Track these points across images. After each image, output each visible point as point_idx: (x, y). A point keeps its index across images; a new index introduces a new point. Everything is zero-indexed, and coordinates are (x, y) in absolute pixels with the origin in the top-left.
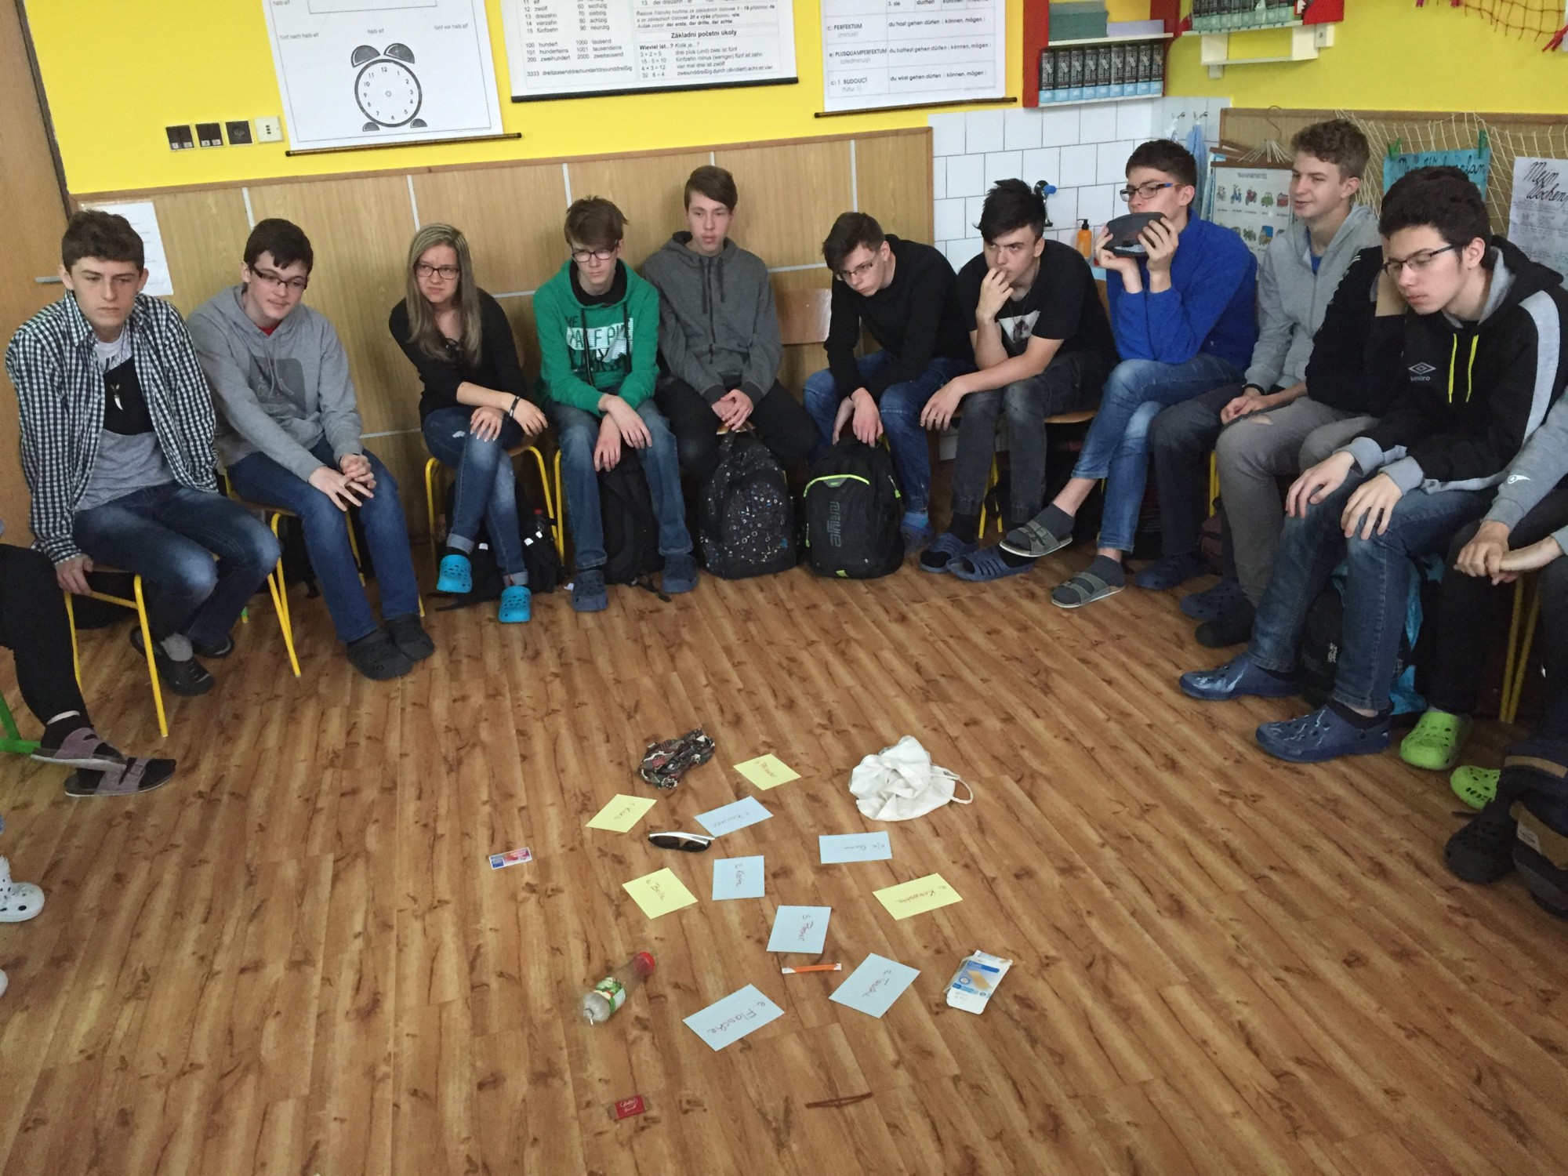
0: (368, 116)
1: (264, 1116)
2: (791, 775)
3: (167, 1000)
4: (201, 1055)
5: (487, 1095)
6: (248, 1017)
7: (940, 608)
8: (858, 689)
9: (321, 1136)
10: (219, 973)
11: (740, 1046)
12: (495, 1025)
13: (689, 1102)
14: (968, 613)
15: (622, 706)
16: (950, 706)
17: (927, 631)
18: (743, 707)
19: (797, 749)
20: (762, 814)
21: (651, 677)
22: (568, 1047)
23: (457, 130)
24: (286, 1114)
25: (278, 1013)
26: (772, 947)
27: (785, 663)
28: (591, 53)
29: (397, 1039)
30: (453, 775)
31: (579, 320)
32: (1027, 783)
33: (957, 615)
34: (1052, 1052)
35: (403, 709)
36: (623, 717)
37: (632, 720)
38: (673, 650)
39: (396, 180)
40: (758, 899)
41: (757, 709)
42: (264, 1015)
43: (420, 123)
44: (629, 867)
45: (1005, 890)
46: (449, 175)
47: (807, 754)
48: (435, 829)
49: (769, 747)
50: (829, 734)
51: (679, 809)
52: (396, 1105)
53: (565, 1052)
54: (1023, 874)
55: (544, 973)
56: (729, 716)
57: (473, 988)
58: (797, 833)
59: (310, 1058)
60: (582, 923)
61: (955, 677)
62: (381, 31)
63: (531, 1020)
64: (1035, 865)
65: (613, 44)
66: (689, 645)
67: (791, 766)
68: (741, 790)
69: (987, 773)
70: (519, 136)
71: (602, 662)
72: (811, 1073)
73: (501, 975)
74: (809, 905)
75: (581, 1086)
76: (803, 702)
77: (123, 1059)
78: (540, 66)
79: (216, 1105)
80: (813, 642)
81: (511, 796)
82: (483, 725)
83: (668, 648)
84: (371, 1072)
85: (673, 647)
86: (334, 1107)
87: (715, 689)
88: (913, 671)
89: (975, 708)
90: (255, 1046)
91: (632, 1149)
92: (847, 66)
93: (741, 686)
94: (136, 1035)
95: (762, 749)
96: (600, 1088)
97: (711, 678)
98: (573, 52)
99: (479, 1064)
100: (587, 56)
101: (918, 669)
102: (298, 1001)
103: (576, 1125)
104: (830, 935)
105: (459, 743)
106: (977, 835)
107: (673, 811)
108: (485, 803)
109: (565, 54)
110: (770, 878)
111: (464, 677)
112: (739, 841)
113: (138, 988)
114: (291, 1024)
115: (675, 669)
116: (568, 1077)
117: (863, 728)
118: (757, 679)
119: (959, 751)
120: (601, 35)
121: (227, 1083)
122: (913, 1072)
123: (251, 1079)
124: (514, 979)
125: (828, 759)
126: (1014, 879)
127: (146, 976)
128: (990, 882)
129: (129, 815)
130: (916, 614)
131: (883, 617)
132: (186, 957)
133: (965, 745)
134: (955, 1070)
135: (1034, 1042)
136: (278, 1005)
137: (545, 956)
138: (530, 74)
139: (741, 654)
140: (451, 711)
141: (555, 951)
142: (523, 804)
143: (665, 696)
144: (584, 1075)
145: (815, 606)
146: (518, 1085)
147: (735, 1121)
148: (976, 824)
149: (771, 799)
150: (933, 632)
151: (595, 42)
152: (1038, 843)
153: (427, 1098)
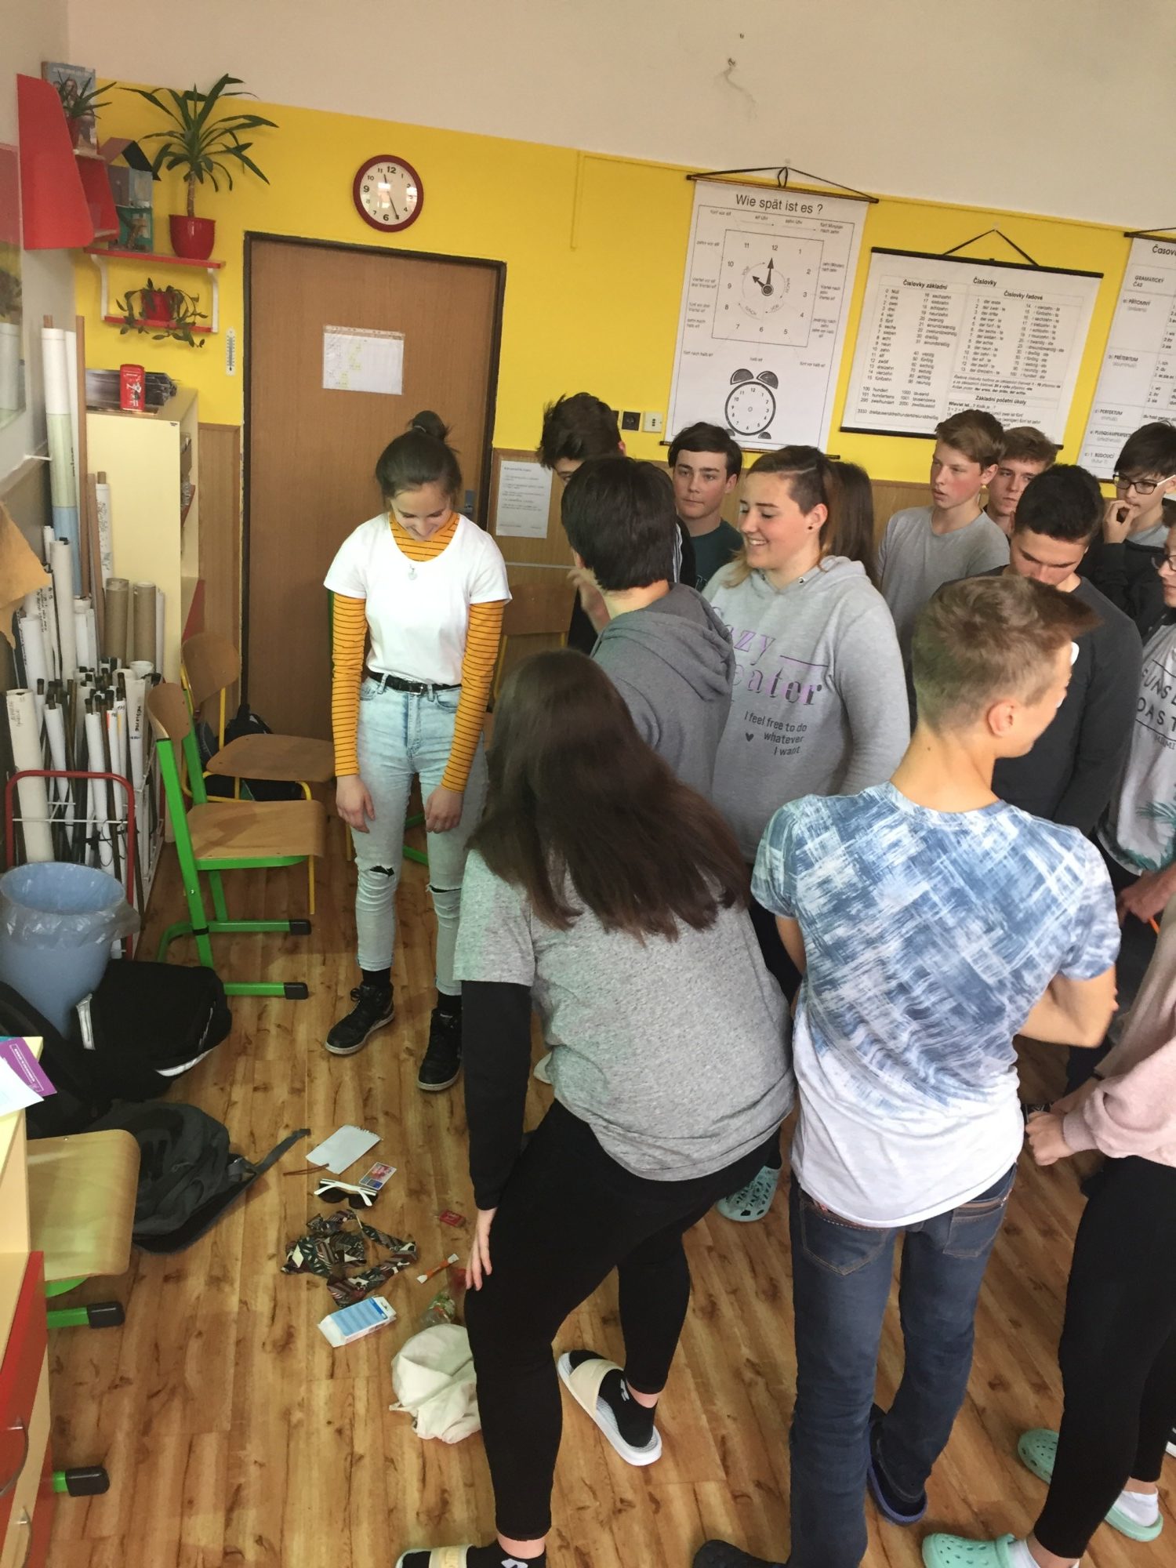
28: (910, 401)
43: (767, 436)
62: (761, 360)
65: (929, 398)
78: (869, 406)
92: (1102, 443)
98: (898, 400)
100: (906, 404)
109: (890, 400)
120: (923, 389)
138: (861, 411)
151: (916, 394)
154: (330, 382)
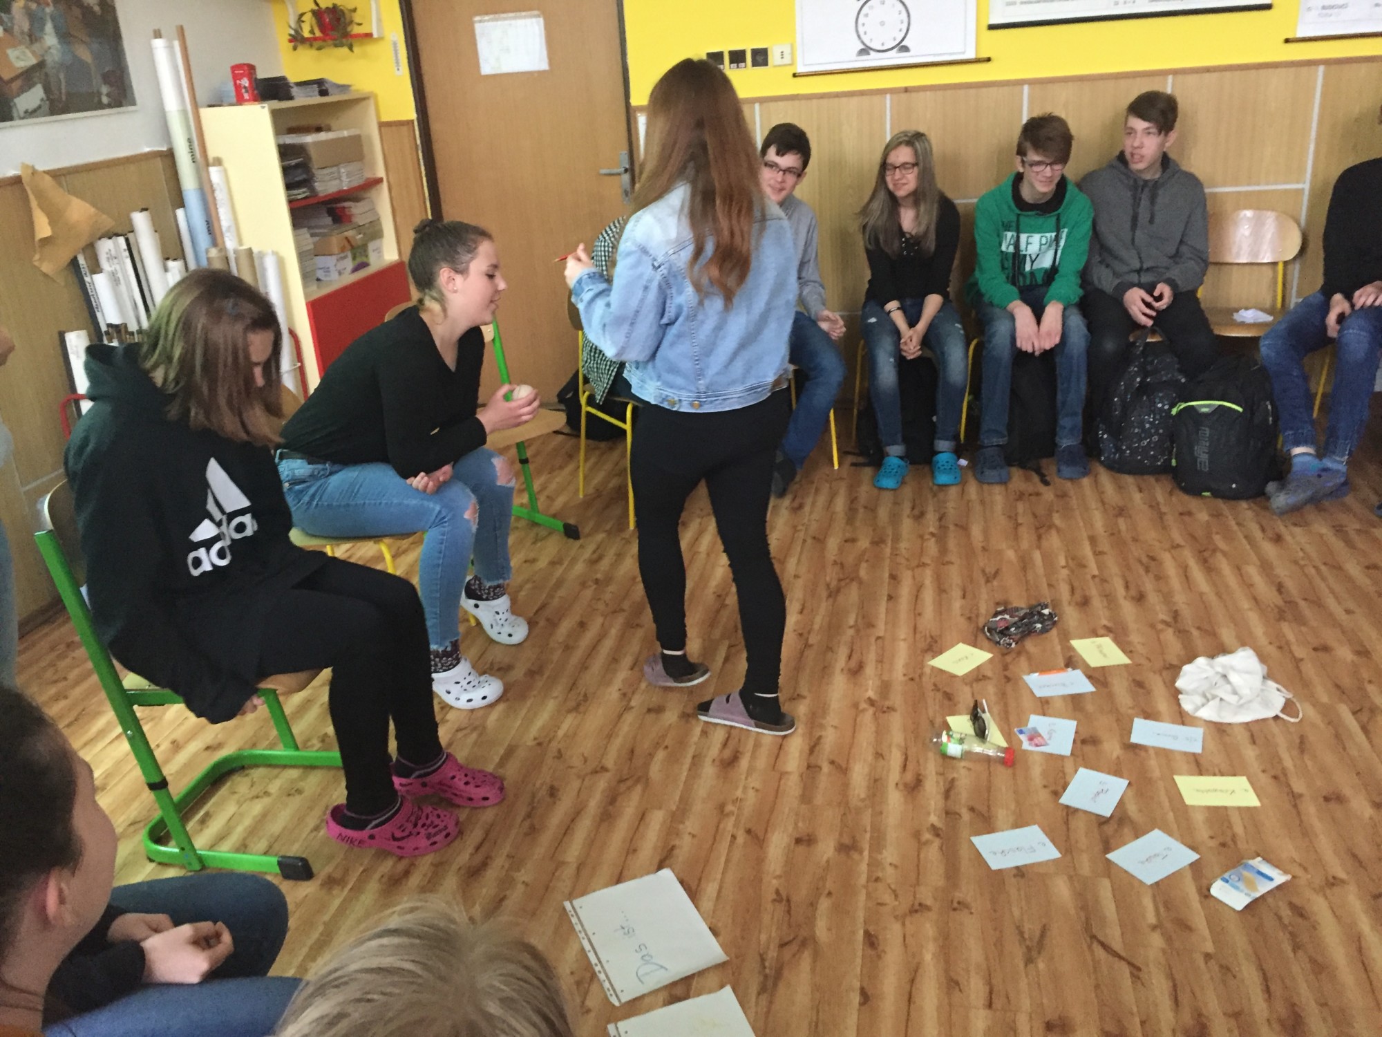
0: (863, 43)
1: (642, 817)
2: (1122, 659)
3: (597, 717)
4: (610, 761)
5: (801, 849)
6: (646, 745)
7: (1321, 536)
8: (1211, 597)
9: (677, 842)
10: (632, 708)
11: (1015, 871)
12: (819, 799)
13: (959, 903)
14: (1349, 543)
15: (983, 571)
16: (1304, 629)
17: (1301, 554)
18: (1093, 592)
19: (1135, 638)
20: (1086, 687)
21: (1016, 551)
22: (871, 832)
23: (934, 55)
24: (657, 819)
25: (666, 747)
26: (1065, 799)
27: (1145, 560)
29: (745, 788)
30: (831, 600)
31: (1014, 224)
32: (1364, 717)
33: (1337, 544)
34: (1313, 961)
35: (804, 541)
36: (982, 581)
37: (989, 584)
38: (1042, 531)
39: (876, 99)
40: (1062, 758)
41: (1106, 596)
42: (657, 745)
43: (905, 49)
44: (955, 705)
45: (1310, 809)
46: (922, 94)
47: (1143, 644)
48: (807, 639)
49: (1109, 631)
50: (1170, 631)
51: (1011, 667)
52: (734, 837)
53: (868, 836)
54: (1333, 798)
55: (867, 770)
56: (1078, 597)
57: (809, 767)
58: (1114, 710)
59: (681, 785)
60: (905, 739)
61: (1317, 603)
63: (847, 803)
64: (1347, 791)
66: (1058, 530)
67: (1124, 651)
68: (1071, 661)
69: (1324, 699)
70: (989, 60)
71: (976, 532)
72: (1073, 912)
73: (832, 762)
74: (1109, 773)
75: (874, 864)
76: (1153, 598)
77: (559, 751)
79: (612, 799)
80: (1178, 546)
81: (873, 626)
82: (864, 565)
83: (1037, 529)
84: (721, 808)
85: (1042, 527)
86: (691, 825)
87: (1072, 571)
88: (1274, 589)
89: (1330, 636)
90: (647, 765)
91: (903, 924)
93: (1096, 573)
94: (571, 736)
95: (1102, 632)
96: (890, 871)
97: (1070, 561)
99: (800, 824)
101: (1280, 588)
102: (682, 743)
103: (864, 891)
104: (1121, 803)
105: (841, 576)
106: (1295, 753)
107: (1006, 668)
108: (851, 627)
110: (1078, 742)
111: (858, 523)
112: (1059, 705)
113: (578, 705)
114: (673, 759)
115: (1039, 547)
116: (866, 853)
117: (1206, 631)
118: (1113, 568)
119: (1300, 672)
121: (623, 787)
122: (1169, 939)
123: (639, 788)
124: (841, 769)
125: (1163, 653)
126: (1322, 800)
127: (586, 696)
128: (1295, 798)
129: (597, 581)
130: (1294, 537)
131: (1258, 534)
132: (613, 693)
133: (1309, 669)
134: (1209, 947)
135: (1296, 947)
136: (668, 742)
137: (870, 758)
138: (1009, 4)
139: (1104, 545)
140: (841, 550)
141: (879, 755)
142: (881, 634)
143: (1024, 569)
144: (879, 857)
145: (1190, 514)
146: (826, 849)
147: (995, 929)
148: (1298, 741)
149: (1098, 676)
150: (1307, 556)
152: (1358, 774)
153: (757, 838)
154: (487, 68)
